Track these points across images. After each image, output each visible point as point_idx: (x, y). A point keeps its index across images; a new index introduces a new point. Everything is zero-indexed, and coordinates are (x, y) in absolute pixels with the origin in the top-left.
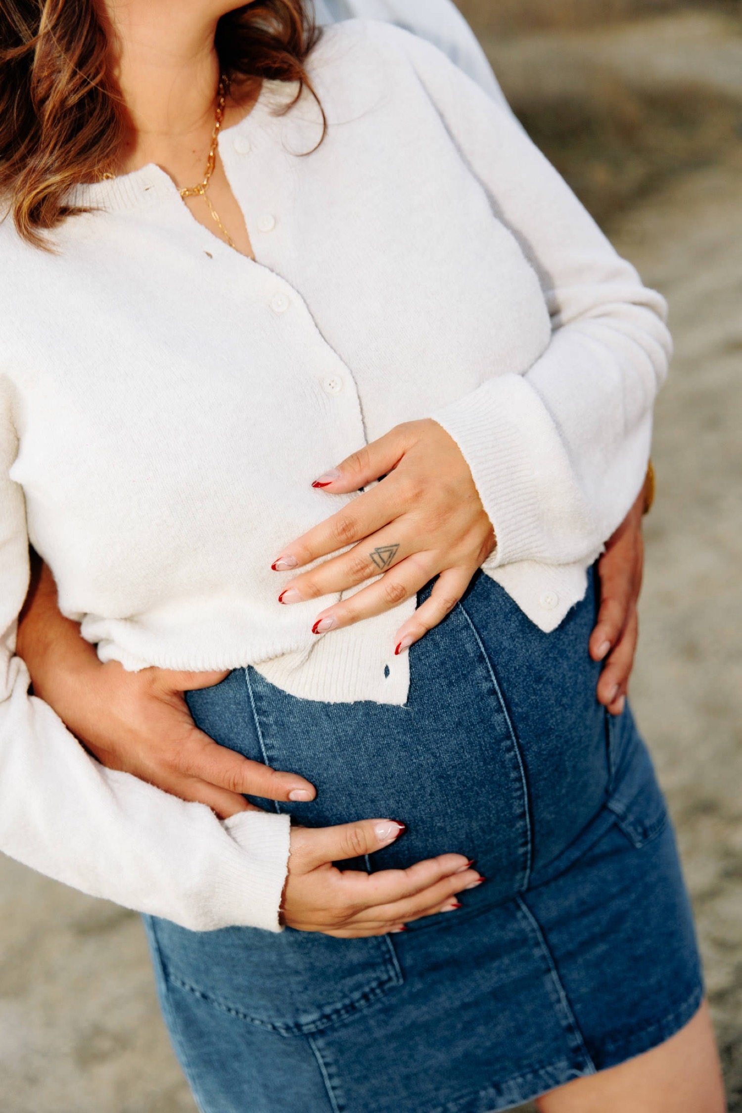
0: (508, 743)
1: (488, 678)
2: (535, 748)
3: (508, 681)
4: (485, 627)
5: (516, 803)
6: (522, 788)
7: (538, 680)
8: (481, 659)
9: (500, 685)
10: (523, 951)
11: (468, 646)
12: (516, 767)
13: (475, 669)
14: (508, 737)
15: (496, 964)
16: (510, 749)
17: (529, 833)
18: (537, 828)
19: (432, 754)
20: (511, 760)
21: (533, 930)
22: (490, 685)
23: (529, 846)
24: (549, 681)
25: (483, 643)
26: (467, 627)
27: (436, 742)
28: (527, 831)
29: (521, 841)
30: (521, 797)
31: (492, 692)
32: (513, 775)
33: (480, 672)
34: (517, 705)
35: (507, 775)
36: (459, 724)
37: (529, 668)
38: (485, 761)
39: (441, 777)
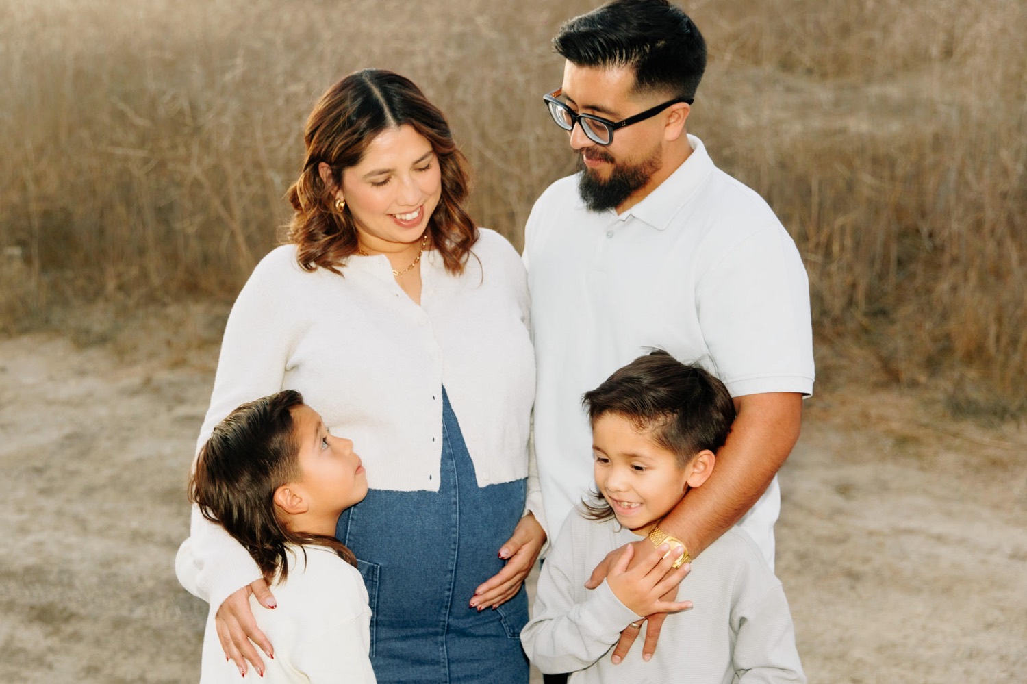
0: (455, 529)
1: (455, 496)
2: (466, 539)
3: (463, 502)
4: (461, 475)
5: (450, 563)
6: (454, 555)
7: (477, 508)
8: (455, 487)
9: (459, 502)
10: (436, 667)
11: (451, 479)
12: (455, 543)
13: (451, 490)
14: (456, 527)
15: (421, 668)
16: (455, 533)
17: (452, 584)
18: (457, 583)
19: (422, 521)
20: (454, 538)
21: (444, 659)
22: (455, 499)
23: (451, 592)
24: (481, 511)
25: (458, 481)
26: (454, 472)
27: (425, 516)
28: (451, 582)
29: (448, 587)
30: (453, 560)
31: (455, 503)
32: (453, 547)
33: (453, 492)
34: (464, 514)
35: (450, 545)
36: (437, 511)
37: (474, 501)
38: (442, 533)
39: (422, 533)
